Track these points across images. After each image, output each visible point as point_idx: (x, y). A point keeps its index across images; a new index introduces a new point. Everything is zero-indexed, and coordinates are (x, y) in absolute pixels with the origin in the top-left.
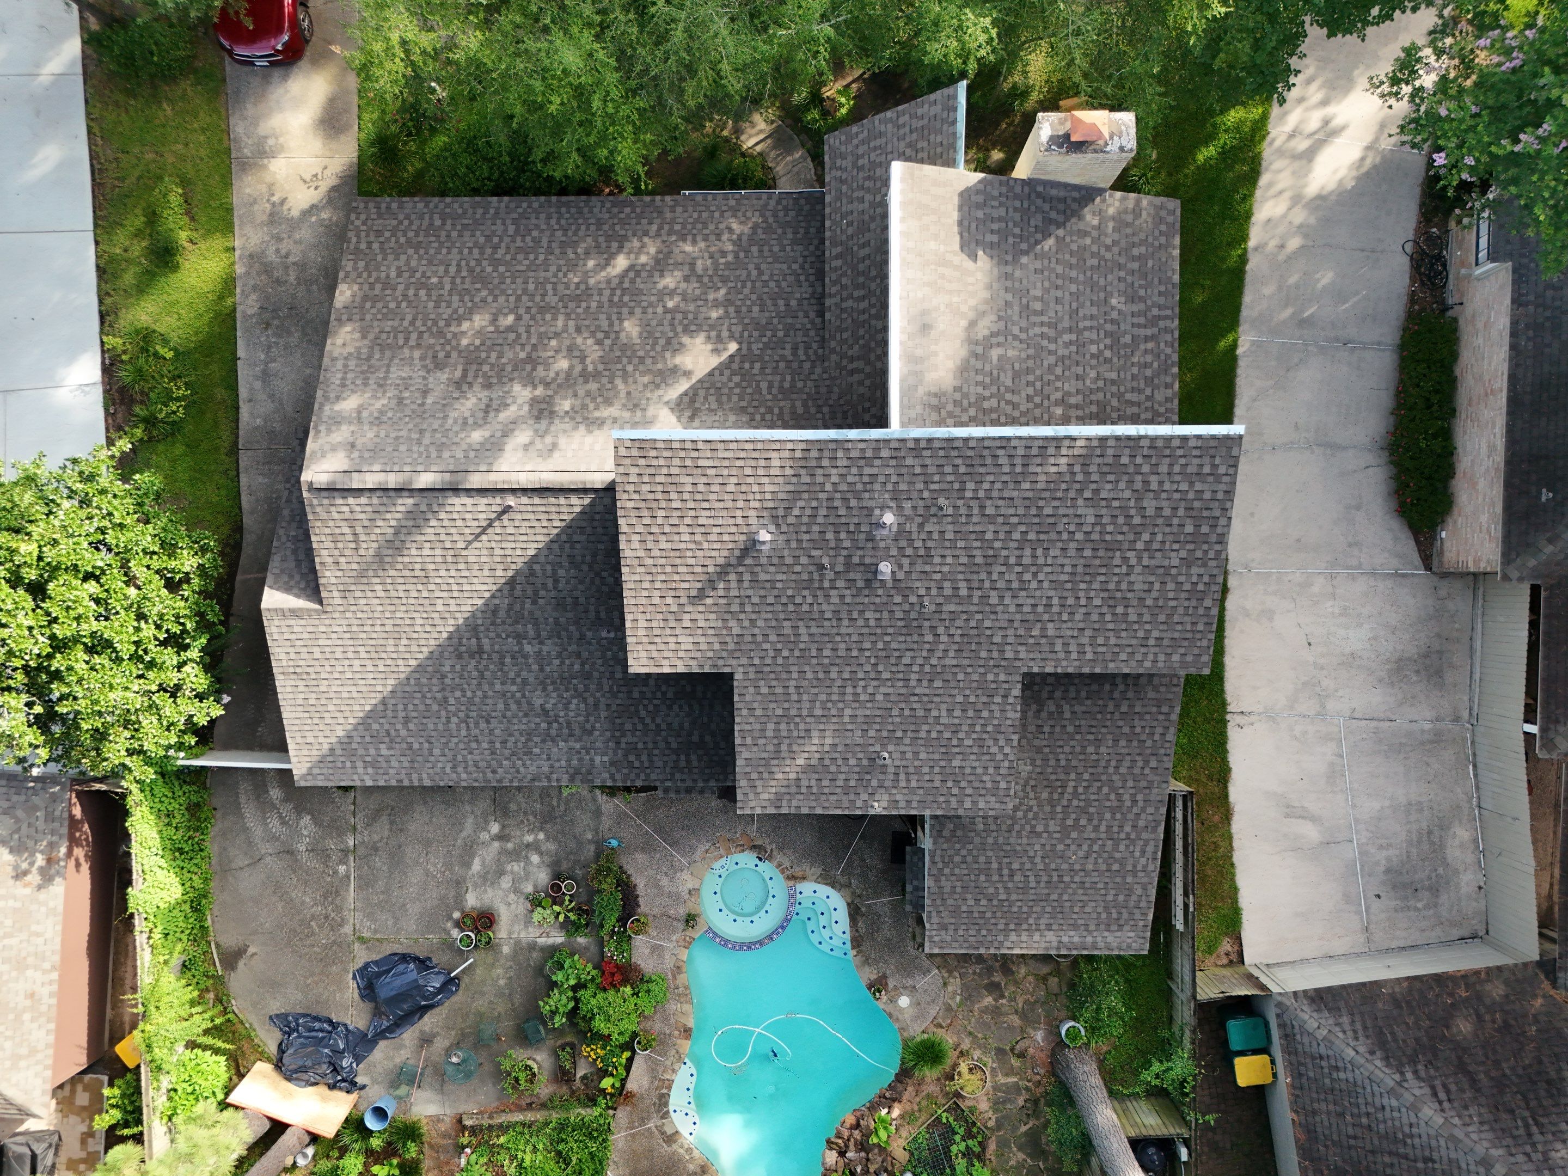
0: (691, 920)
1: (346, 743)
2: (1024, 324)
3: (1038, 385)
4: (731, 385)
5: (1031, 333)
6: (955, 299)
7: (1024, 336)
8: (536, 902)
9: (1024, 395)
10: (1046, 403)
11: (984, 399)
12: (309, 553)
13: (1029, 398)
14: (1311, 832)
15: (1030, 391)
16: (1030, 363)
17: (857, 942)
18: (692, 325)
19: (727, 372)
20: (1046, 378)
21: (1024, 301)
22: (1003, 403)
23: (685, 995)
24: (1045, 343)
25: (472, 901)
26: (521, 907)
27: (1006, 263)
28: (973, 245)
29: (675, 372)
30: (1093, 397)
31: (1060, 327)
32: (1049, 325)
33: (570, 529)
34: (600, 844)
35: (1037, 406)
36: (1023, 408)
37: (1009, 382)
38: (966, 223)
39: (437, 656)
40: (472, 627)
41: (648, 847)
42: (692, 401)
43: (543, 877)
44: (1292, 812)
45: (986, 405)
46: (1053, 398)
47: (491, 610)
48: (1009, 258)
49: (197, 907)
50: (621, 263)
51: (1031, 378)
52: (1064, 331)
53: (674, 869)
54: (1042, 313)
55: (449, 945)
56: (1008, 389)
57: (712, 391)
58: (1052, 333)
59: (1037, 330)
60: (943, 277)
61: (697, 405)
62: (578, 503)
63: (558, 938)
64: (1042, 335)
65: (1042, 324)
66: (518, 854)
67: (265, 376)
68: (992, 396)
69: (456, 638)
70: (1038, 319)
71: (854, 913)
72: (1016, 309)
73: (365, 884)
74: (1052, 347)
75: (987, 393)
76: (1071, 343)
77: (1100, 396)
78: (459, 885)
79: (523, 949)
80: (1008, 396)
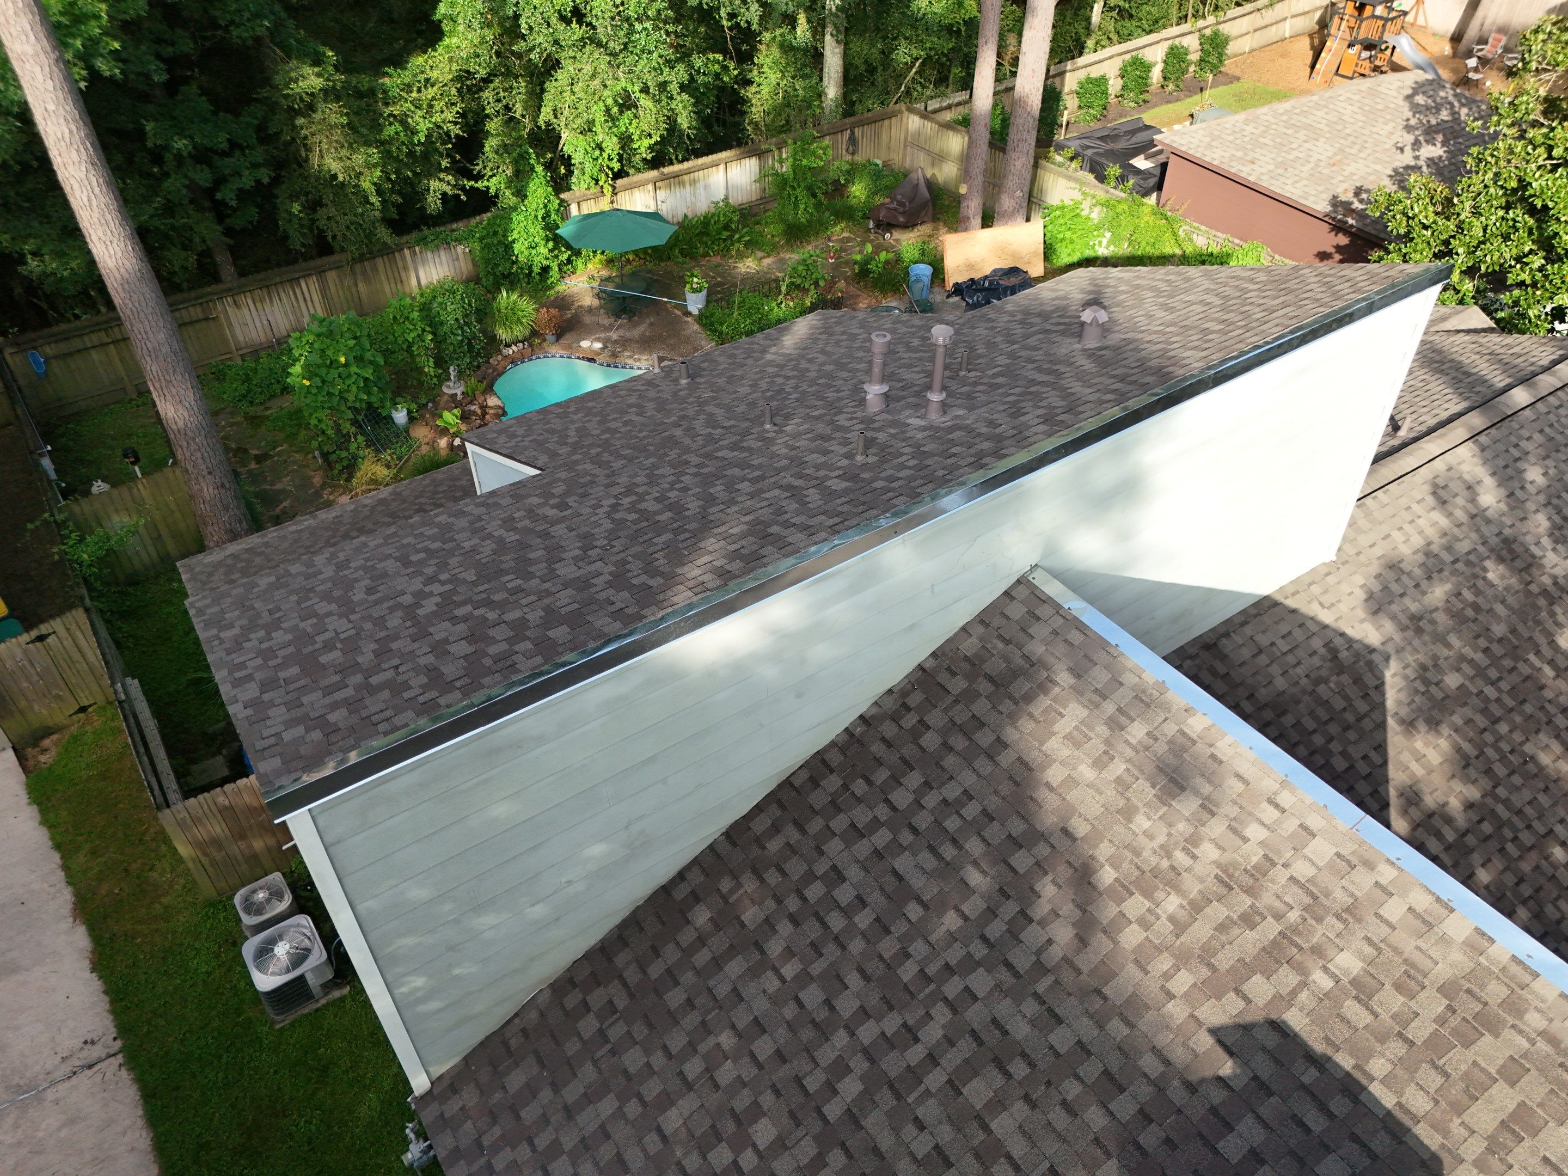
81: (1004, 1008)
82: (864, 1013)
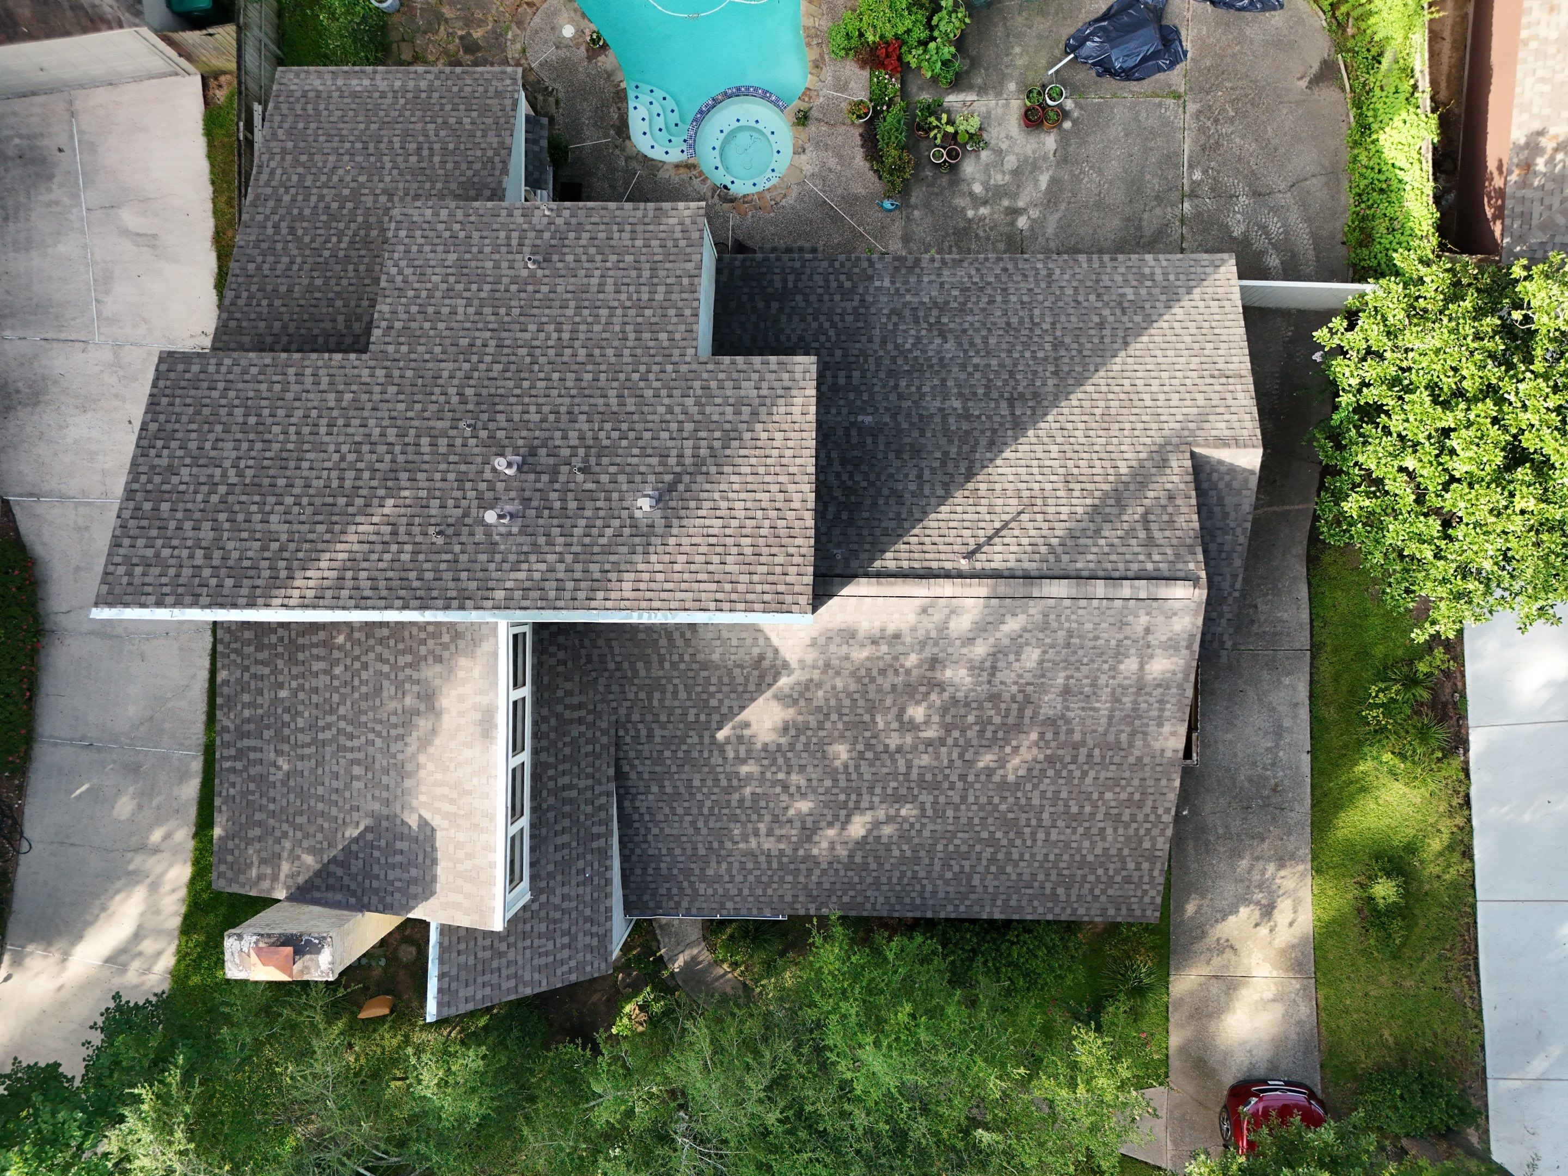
0: (803, 119)
1: (1172, 298)
2: (371, 750)
3: (356, 682)
4: (719, 696)
5: (363, 739)
6: (439, 776)
7: (371, 736)
8: (976, 138)
9: (371, 670)
10: (349, 661)
11: (410, 665)
12: (1203, 509)
13: (365, 666)
14: (129, 218)
15: (364, 675)
16: (364, 706)
17: (621, 96)
18: (771, 756)
19: (724, 710)
20: (349, 689)
21: (370, 775)
22: (392, 660)
23: (811, 35)
24: (349, 729)
25: (1050, 141)
26: (994, 135)
27: (387, 818)
28: (421, 838)
30: (301, 669)
31: (334, 746)
32: (346, 749)
33: (898, 533)
34: (904, 204)
35: (358, 658)
36: (372, 655)
37: (386, 683)
38: (428, 862)
39: (1062, 393)
40: (1019, 427)
41: (851, 201)
42: (762, 677)
43: (969, 168)
44: (150, 241)
45: (409, 658)
46: (341, 668)
47: (995, 445)
48: (385, 823)
49: (1365, 129)
50: (856, 831)
51: (364, 689)
52: (331, 741)
53: (822, 176)
54: (352, 762)
55: (1076, 90)
56: (387, 676)
57: (740, 689)
58: (342, 740)
59: (356, 743)
60: (452, 801)
61: (756, 673)
62: (888, 561)
63: (952, 99)
64: (352, 737)
65: (352, 750)
66: (995, 194)
67: (1278, 732)
68: (403, 669)
69: (1037, 415)
70: (356, 755)
71: (622, 128)
72: (377, 766)
73: (1171, 159)
74: (342, 724)
75: (408, 671)
76: (323, 729)
77: (295, 671)
78: (1063, 159)
79: (993, 87)
80: (386, 668)
81: (378, 756)
82: (344, 718)
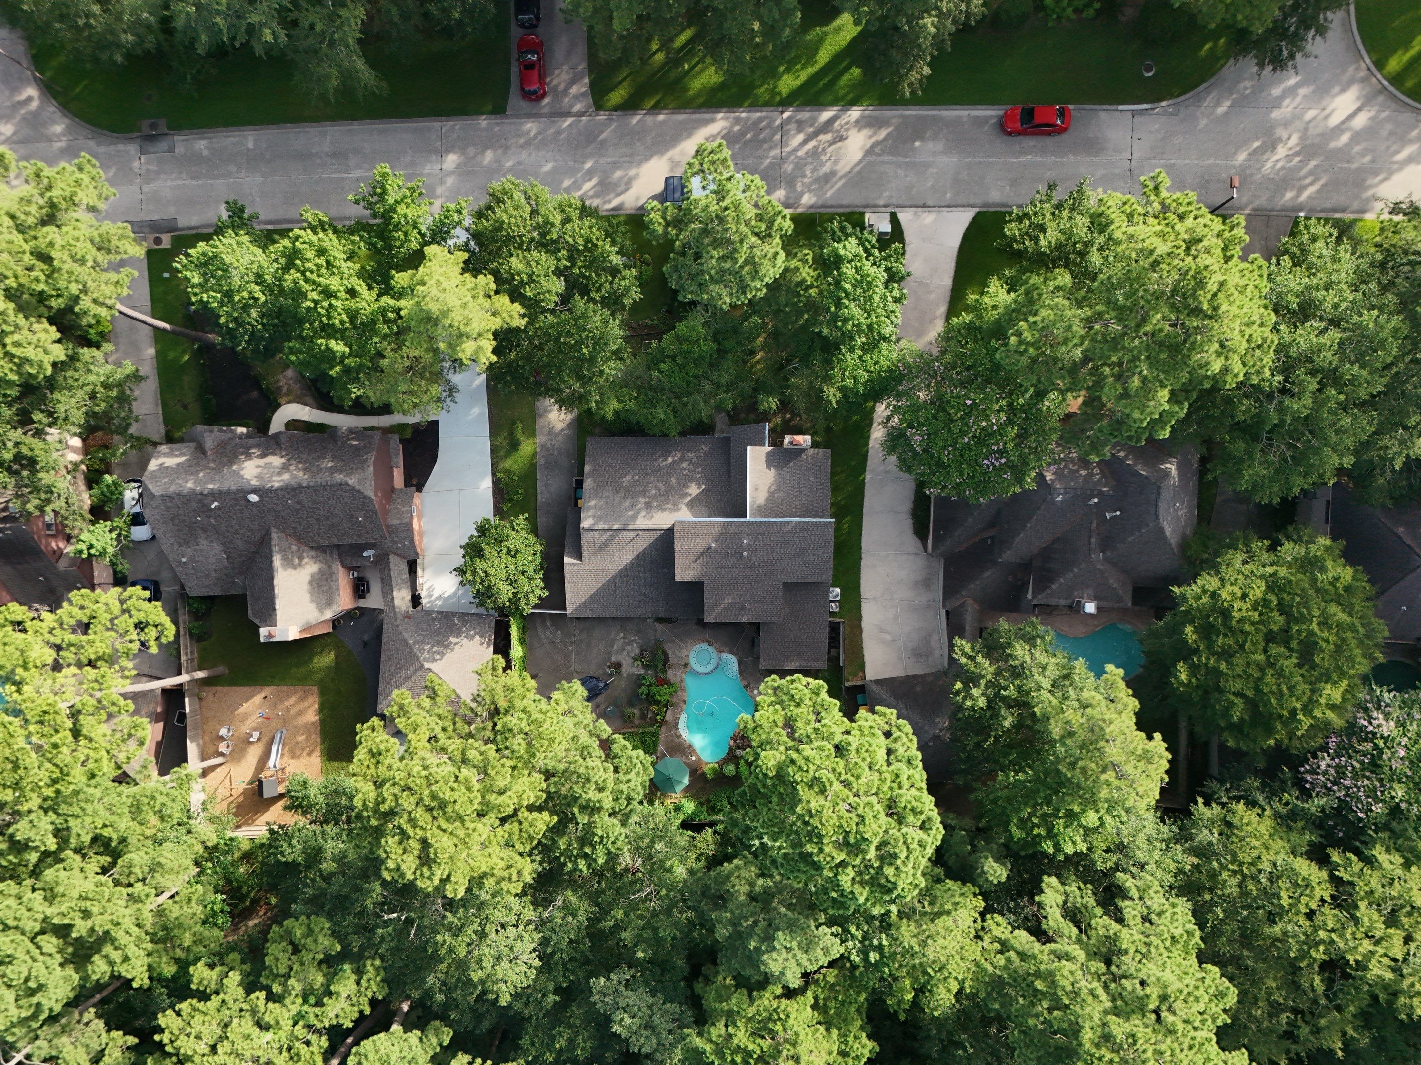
0: (686, 665)
1: (584, 603)
2: (784, 487)
3: (788, 503)
4: (703, 498)
5: (786, 489)
6: (765, 481)
7: (784, 490)
8: (635, 659)
9: (784, 506)
12: (580, 546)
14: (888, 637)
16: (786, 497)
17: (740, 672)
18: (692, 480)
19: (702, 495)
20: (790, 501)
21: (784, 480)
22: (778, 509)
23: (684, 690)
24: (790, 492)
25: (613, 659)
26: (630, 661)
28: (770, 466)
29: (687, 494)
32: (791, 487)
33: (657, 540)
34: (657, 641)
35: (788, 509)
36: (784, 510)
37: (780, 503)
38: (768, 459)
39: (614, 577)
40: (626, 568)
41: (672, 641)
42: (692, 503)
43: (637, 651)
44: (882, 630)
45: (773, 509)
46: (792, 507)
47: (631, 563)
48: (780, 469)
50: (670, 459)
51: (786, 501)
52: (795, 488)
53: (681, 648)
54: (789, 484)
55: (605, 673)
57: (697, 500)
58: (792, 489)
60: (762, 475)
62: (659, 533)
63: (642, 672)
64: (789, 490)
65: (789, 487)
66: (630, 643)
67: (546, 485)
69: (620, 572)
71: (740, 663)
72: (782, 483)
73: (578, 653)
74: (792, 493)
75: (774, 506)
76: (798, 491)
77: (806, 505)
78: (610, 654)
79: (630, 675)
80: (780, 507)
